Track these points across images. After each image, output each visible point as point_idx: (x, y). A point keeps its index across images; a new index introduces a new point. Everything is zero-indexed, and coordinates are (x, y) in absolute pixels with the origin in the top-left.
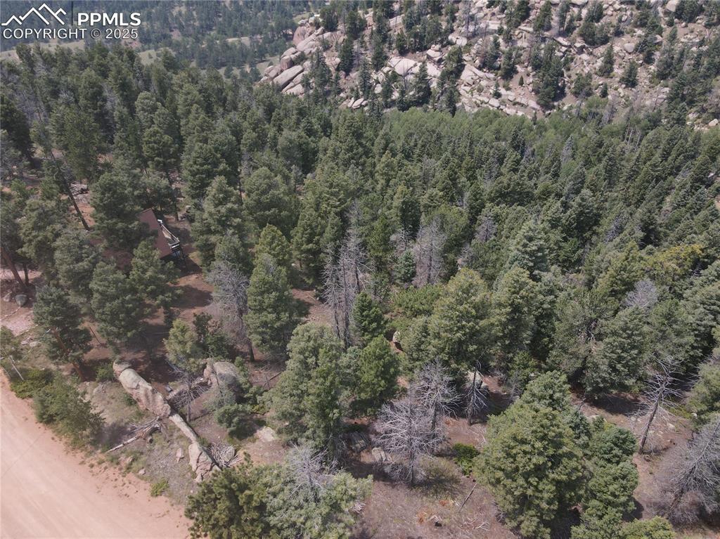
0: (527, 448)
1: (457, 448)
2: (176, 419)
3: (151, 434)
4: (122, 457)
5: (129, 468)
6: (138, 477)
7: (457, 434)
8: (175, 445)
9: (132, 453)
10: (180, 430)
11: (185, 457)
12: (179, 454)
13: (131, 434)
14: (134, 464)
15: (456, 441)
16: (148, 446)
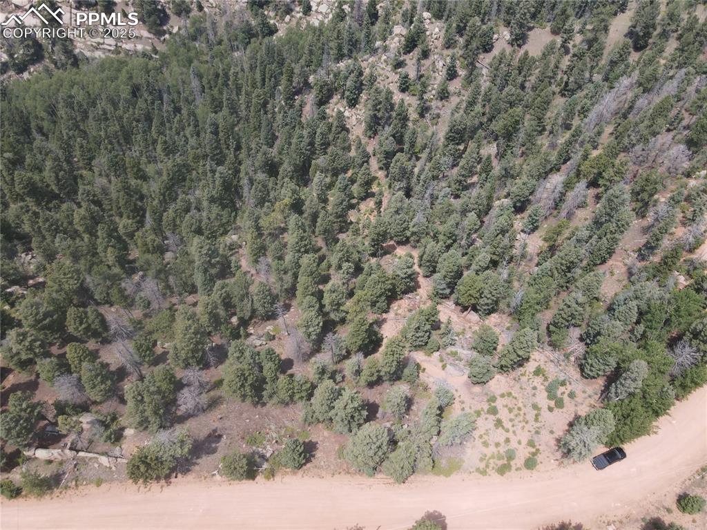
1: (215, 383)
2: (81, 454)
3: (75, 467)
4: (69, 484)
5: (76, 485)
6: (85, 485)
7: (212, 376)
8: (90, 464)
9: (73, 479)
10: (86, 457)
11: (100, 465)
12: (96, 465)
13: (64, 473)
14: (78, 483)
15: (213, 380)
16: (78, 473)
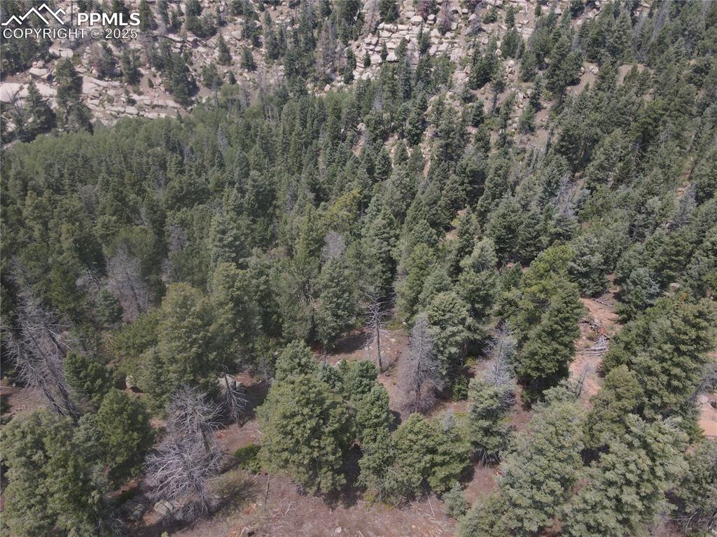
0: (298, 418)
1: (238, 454)
7: (232, 442)
15: (234, 449)
